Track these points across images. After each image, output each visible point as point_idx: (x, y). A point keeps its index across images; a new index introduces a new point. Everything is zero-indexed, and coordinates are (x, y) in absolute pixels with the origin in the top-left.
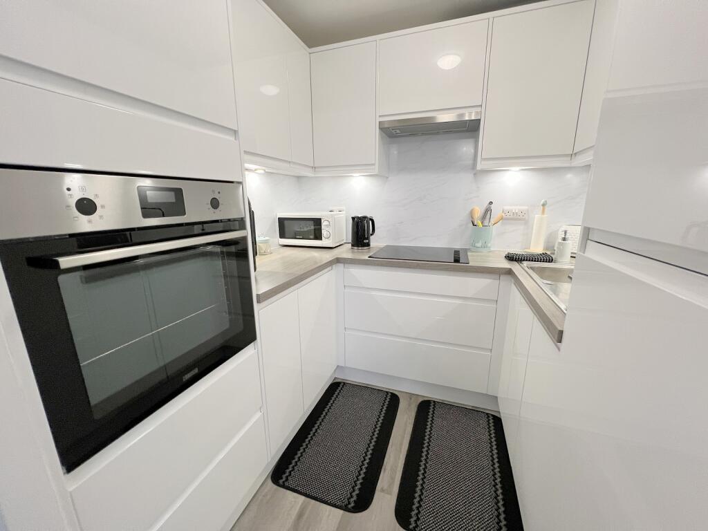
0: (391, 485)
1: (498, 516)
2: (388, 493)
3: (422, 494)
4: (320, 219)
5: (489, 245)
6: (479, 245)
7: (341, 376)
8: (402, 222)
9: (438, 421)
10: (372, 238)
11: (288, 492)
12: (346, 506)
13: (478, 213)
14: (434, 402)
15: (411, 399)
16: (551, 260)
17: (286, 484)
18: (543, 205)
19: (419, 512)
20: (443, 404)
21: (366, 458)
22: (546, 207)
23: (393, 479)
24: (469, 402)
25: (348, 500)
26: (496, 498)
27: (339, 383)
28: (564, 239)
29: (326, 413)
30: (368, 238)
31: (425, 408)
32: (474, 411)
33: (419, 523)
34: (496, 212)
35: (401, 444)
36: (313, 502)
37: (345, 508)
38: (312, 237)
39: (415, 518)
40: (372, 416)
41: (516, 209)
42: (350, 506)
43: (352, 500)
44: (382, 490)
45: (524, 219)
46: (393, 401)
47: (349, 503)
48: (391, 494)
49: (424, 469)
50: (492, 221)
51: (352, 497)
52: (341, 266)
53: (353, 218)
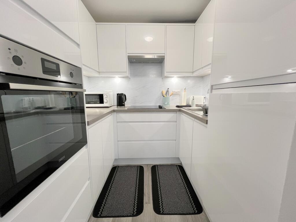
0: (149, 200)
1: (189, 198)
2: (149, 204)
3: (162, 199)
4: (102, 95)
5: (169, 103)
6: (166, 103)
7: (116, 164)
8: (136, 96)
9: (160, 172)
10: (125, 102)
11: (103, 218)
12: (133, 214)
13: (164, 93)
14: (157, 165)
15: (148, 166)
16: (190, 106)
17: (102, 215)
18: (185, 89)
19: (163, 206)
20: (161, 165)
21: (136, 193)
22: (186, 90)
23: (149, 197)
24: (169, 162)
25: (133, 212)
26: (187, 192)
27: (116, 167)
28: (193, 99)
29: (113, 180)
30: (124, 103)
31: (154, 168)
32: (172, 165)
33: (163, 210)
34: (170, 92)
35: (149, 184)
36: (117, 218)
37: (133, 216)
38: (99, 103)
39: (162, 209)
40: (134, 176)
41: (176, 91)
42: (134, 214)
43: (135, 211)
44: (146, 203)
45: (179, 94)
46: (141, 169)
47: (134, 213)
48: (150, 204)
49: (160, 190)
50: (170, 95)
51: (134, 210)
52: (115, 114)
53: (118, 94)
